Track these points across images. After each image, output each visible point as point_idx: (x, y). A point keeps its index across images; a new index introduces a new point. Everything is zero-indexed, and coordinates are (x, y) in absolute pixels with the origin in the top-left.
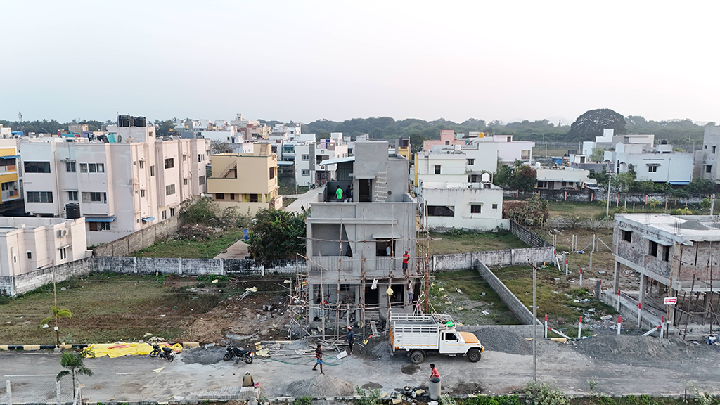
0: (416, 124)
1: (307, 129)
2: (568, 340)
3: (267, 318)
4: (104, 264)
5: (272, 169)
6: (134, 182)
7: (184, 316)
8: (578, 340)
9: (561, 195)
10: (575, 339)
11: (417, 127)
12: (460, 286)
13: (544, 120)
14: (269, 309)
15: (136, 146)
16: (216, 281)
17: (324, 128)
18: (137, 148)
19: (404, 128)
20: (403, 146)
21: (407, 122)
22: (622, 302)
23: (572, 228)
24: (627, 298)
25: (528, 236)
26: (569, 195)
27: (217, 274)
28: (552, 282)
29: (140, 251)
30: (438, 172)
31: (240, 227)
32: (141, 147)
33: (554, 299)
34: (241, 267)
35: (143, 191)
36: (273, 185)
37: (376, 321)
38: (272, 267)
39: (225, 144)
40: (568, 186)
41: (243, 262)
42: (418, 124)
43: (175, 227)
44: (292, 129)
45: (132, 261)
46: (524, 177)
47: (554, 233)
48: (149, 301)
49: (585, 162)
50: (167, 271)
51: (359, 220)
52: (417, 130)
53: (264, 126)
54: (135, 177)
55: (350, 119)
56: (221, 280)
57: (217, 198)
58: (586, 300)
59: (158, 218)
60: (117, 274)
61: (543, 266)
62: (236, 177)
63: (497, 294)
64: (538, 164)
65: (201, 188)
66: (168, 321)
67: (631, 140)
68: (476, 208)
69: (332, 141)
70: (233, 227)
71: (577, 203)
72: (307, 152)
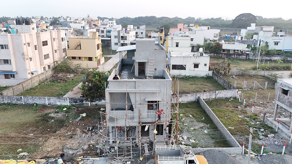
0: (166, 19)
1: (119, 22)
2: (255, 156)
3: (88, 136)
4: (7, 99)
5: (98, 45)
6: (25, 54)
7: (43, 134)
8: (261, 156)
9: (233, 56)
10: (259, 155)
11: (166, 21)
12: (191, 113)
13: (220, 18)
14: (90, 130)
15: (25, 35)
16: (65, 109)
17: (126, 21)
18: (25, 36)
19: (161, 21)
20: (161, 32)
21: (162, 18)
22: (279, 126)
23: (242, 75)
24: (281, 124)
25: (222, 81)
26: (237, 56)
27: (66, 105)
28: (237, 109)
29: (30, 89)
30: (177, 46)
31: (83, 74)
32: (27, 35)
33: (241, 121)
34: (78, 102)
35: (31, 59)
36: (99, 52)
37: (147, 143)
38: (94, 102)
39: (80, 30)
40: (236, 52)
41: (79, 99)
42: (167, 19)
43: (50, 75)
44: (112, 22)
45: (21, 98)
46: (216, 48)
47: (233, 78)
48: (27, 124)
49: (243, 40)
50: (40, 103)
51: (137, 90)
52: (166, 22)
53: (99, 20)
54: (25, 51)
55: (137, 17)
56: (68, 109)
57: (72, 59)
58: (258, 123)
59: (40, 71)
60: (14, 104)
61: (231, 99)
62: (81, 49)
63: (211, 119)
64: (223, 41)
65: (64, 54)
66: (33, 139)
67: (264, 29)
68: (196, 66)
69: (128, 29)
70: (79, 74)
71: (240, 60)
72: (117, 35)
